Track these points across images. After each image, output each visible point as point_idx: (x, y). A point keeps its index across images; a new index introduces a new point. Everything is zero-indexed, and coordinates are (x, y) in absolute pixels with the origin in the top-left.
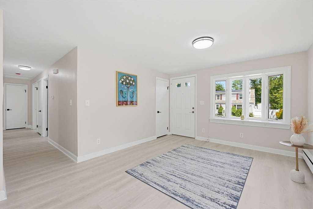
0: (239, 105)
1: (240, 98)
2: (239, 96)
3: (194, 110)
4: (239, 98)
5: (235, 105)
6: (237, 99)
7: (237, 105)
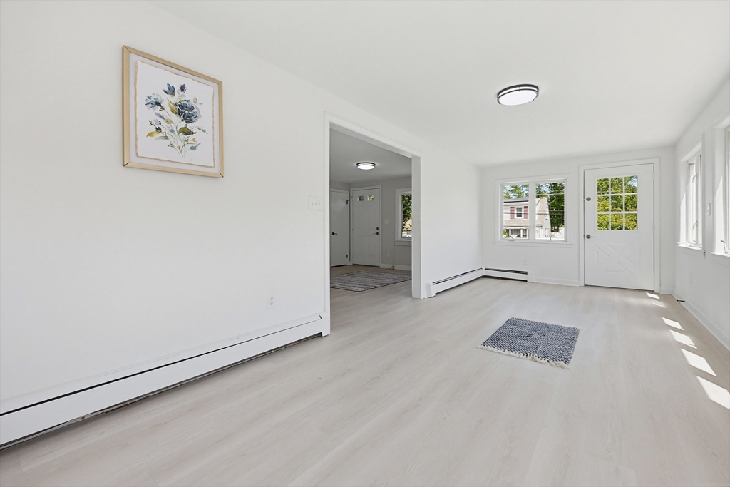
0: (515, 230)
1: (518, 216)
2: (516, 212)
3: (378, 231)
4: (516, 215)
5: (508, 230)
6: (512, 218)
7: (512, 230)
